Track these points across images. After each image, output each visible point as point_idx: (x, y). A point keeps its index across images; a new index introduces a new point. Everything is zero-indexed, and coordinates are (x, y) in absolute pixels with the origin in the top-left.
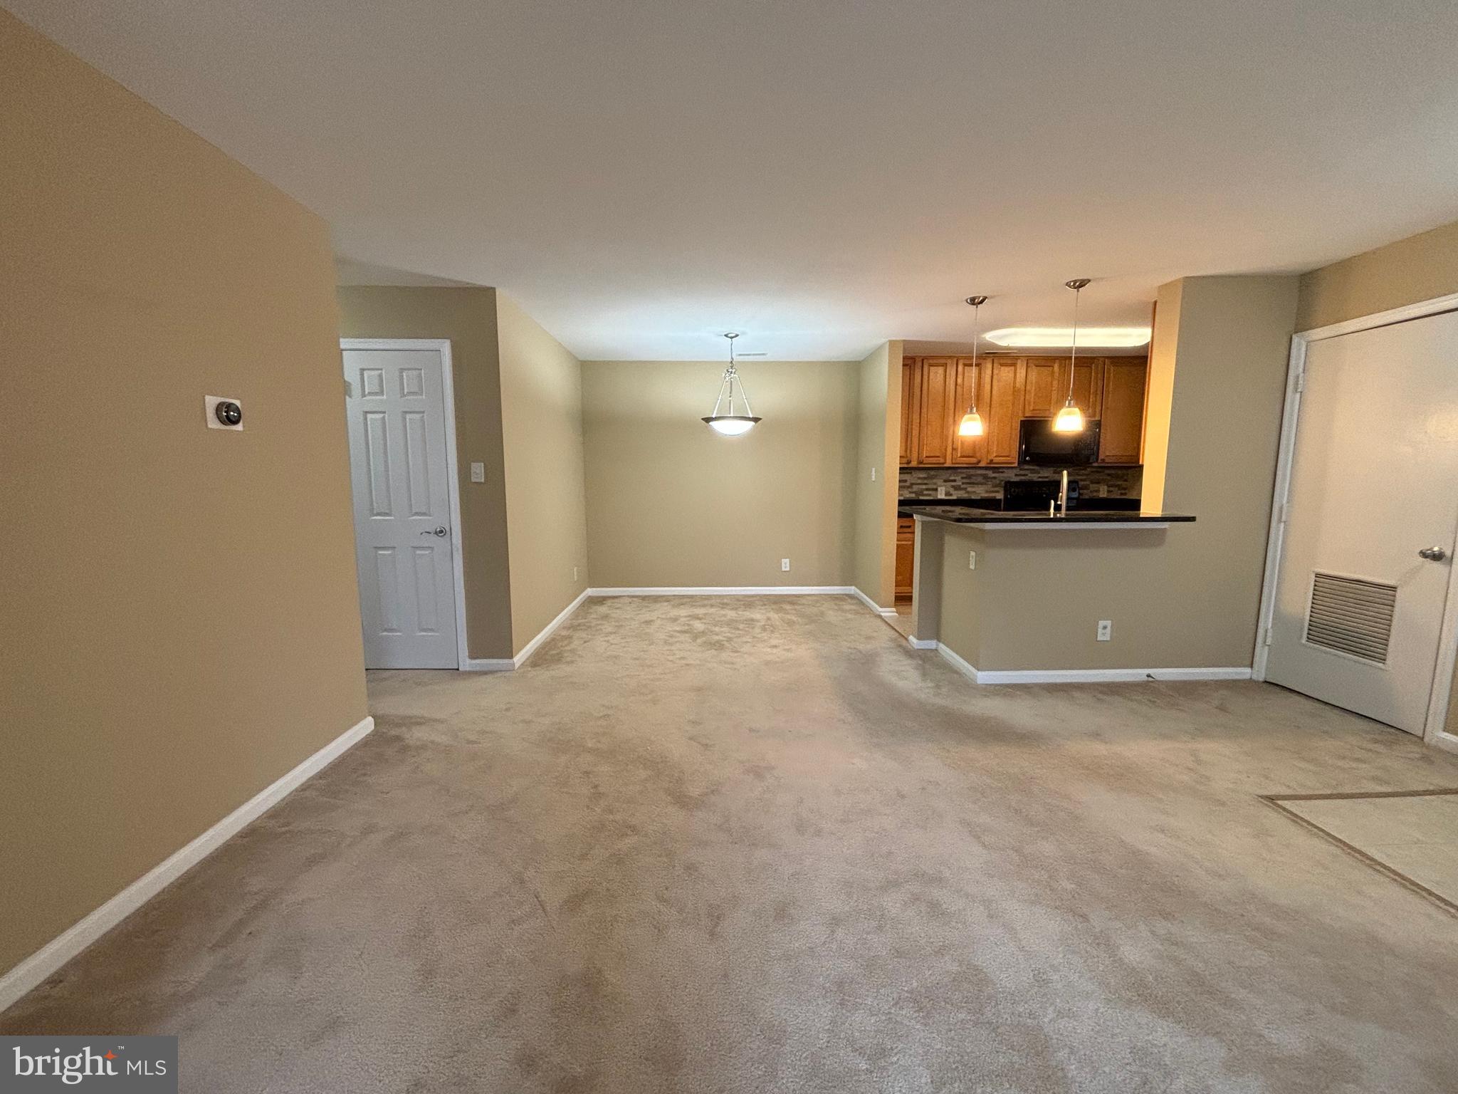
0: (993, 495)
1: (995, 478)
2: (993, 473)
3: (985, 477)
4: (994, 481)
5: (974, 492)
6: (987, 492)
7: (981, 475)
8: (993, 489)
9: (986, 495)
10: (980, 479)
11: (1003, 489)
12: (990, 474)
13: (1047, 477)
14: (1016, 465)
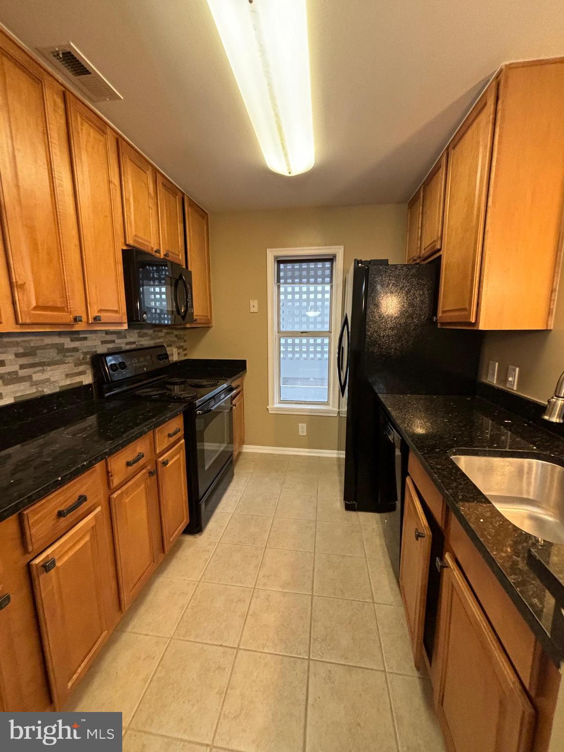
0: (77, 379)
1: (76, 350)
2: (72, 340)
3: (61, 349)
4: (76, 354)
5: (48, 380)
6: (67, 376)
7: (54, 346)
8: (76, 370)
9: (68, 382)
10: (53, 354)
11: (89, 366)
12: (67, 342)
13: (134, 343)
14: (125, 327)
